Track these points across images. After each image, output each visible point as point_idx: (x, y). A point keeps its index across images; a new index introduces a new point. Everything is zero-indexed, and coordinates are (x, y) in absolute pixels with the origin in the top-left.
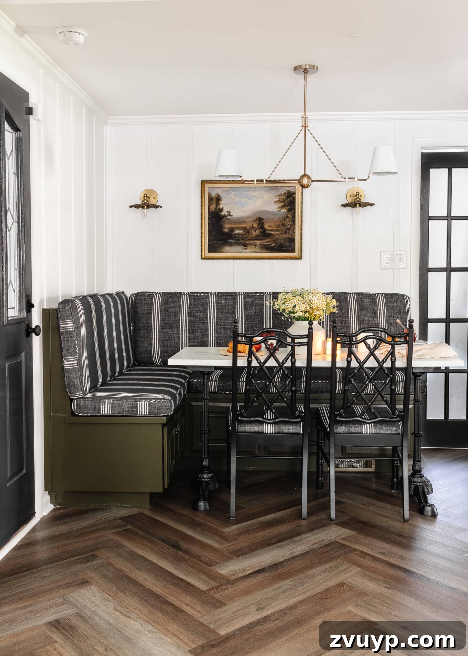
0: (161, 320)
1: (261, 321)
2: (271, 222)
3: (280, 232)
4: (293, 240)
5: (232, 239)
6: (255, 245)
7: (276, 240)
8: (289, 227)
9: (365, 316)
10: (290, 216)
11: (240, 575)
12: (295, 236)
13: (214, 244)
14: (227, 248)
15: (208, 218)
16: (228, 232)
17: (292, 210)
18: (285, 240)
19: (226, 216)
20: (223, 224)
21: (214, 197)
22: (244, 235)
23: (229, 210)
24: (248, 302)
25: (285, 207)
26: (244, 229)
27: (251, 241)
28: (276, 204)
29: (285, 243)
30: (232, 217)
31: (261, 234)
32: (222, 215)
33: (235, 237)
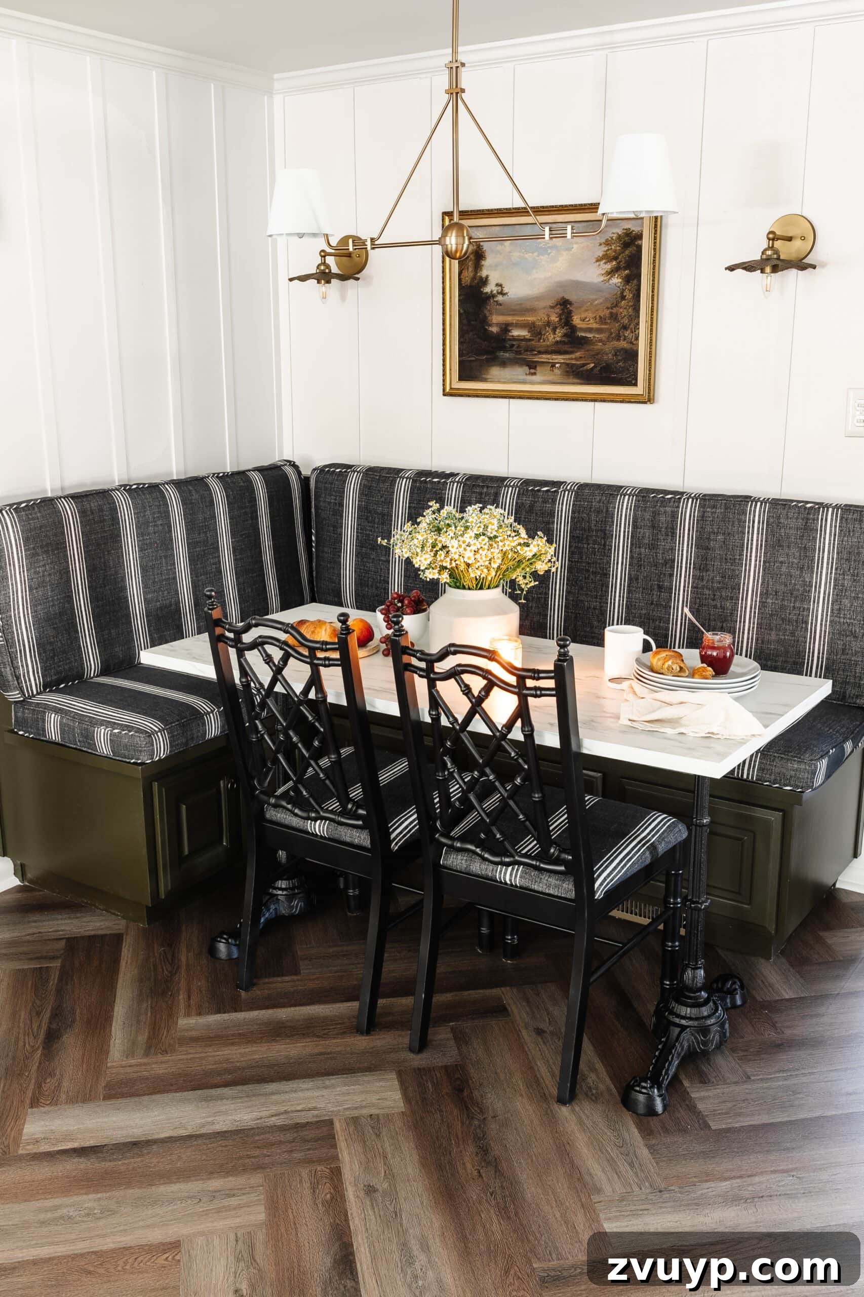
0: (357, 529)
2: (587, 310)
3: (607, 335)
4: (632, 355)
5: (504, 349)
6: (553, 365)
7: (597, 354)
8: (626, 321)
9: (781, 562)
10: (628, 295)
12: (637, 344)
13: (470, 361)
14: (495, 371)
15: (459, 300)
16: (498, 334)
17: (633, 280)
18: (616, 355)
19: (493, 296)
20: (487, 314)
21: (469, 251)
22: (530, 340)
23: (500, 282)
24: (523, 503)
25: (618, 273)
26: (531, 327)
27: (544, 356)
28: (599, 265)
29: (617, 363)
30: (506, 297)
31: (566, 340)
32: (487, 293)
33: (512, 346)
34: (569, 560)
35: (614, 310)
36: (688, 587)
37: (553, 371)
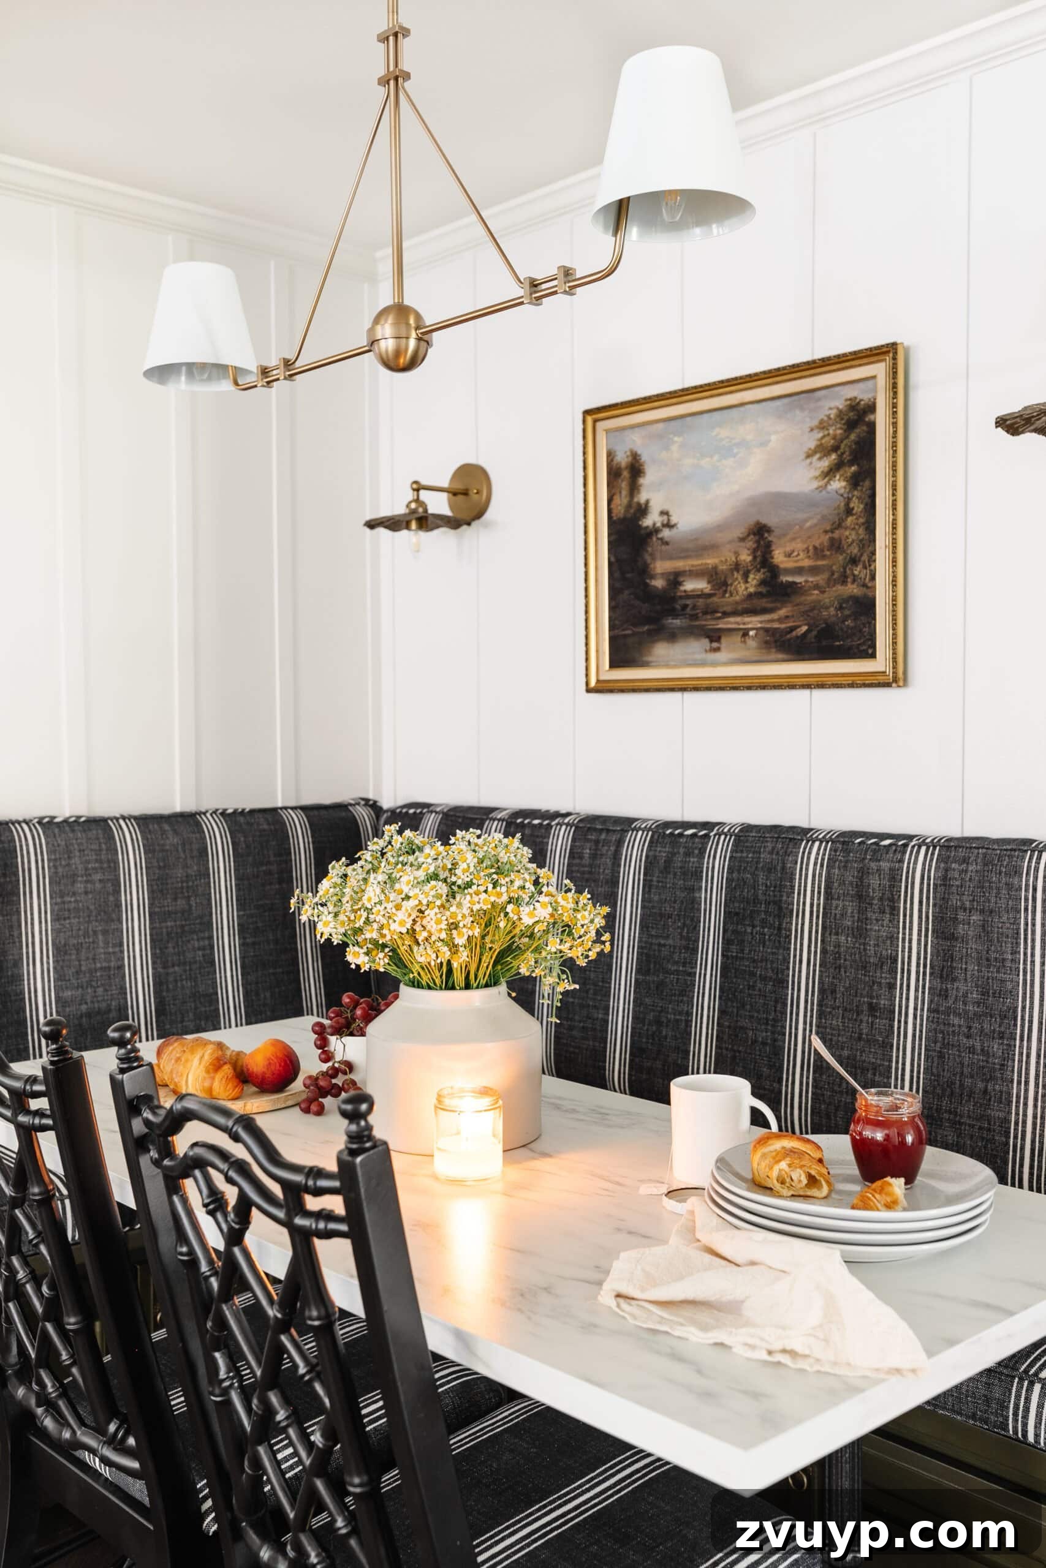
1: (688, 939)
2: (794, 539)
3: (826, 576)
4: (866, 607)
5: (673, 613)
6: (745, 634)
7: (812, 610)
8: (855, 550)
10: (857, 506)
12: (875, 587)
13: (625, 636)
14: (661, 650)
15: (610, 543)
16: (664, 590)
17: (863, 481)
18: (841, 608)
19: (657, 531)
20: (649, 560)
21: (623, 465)
22: (710, 596)
23: (666, 507)
24: (658, 857)
25: (842, 472)
26: (711, 575)
27: (732, 619)
28: (811, 463)
29: (843, 622)
30: (674, 530)
31: (763, 589)
32: (647, 527)
33: (685, 607)
34: (723, 955)
35: (836, 535)
36: (922, 1010)
37: (745, 642)
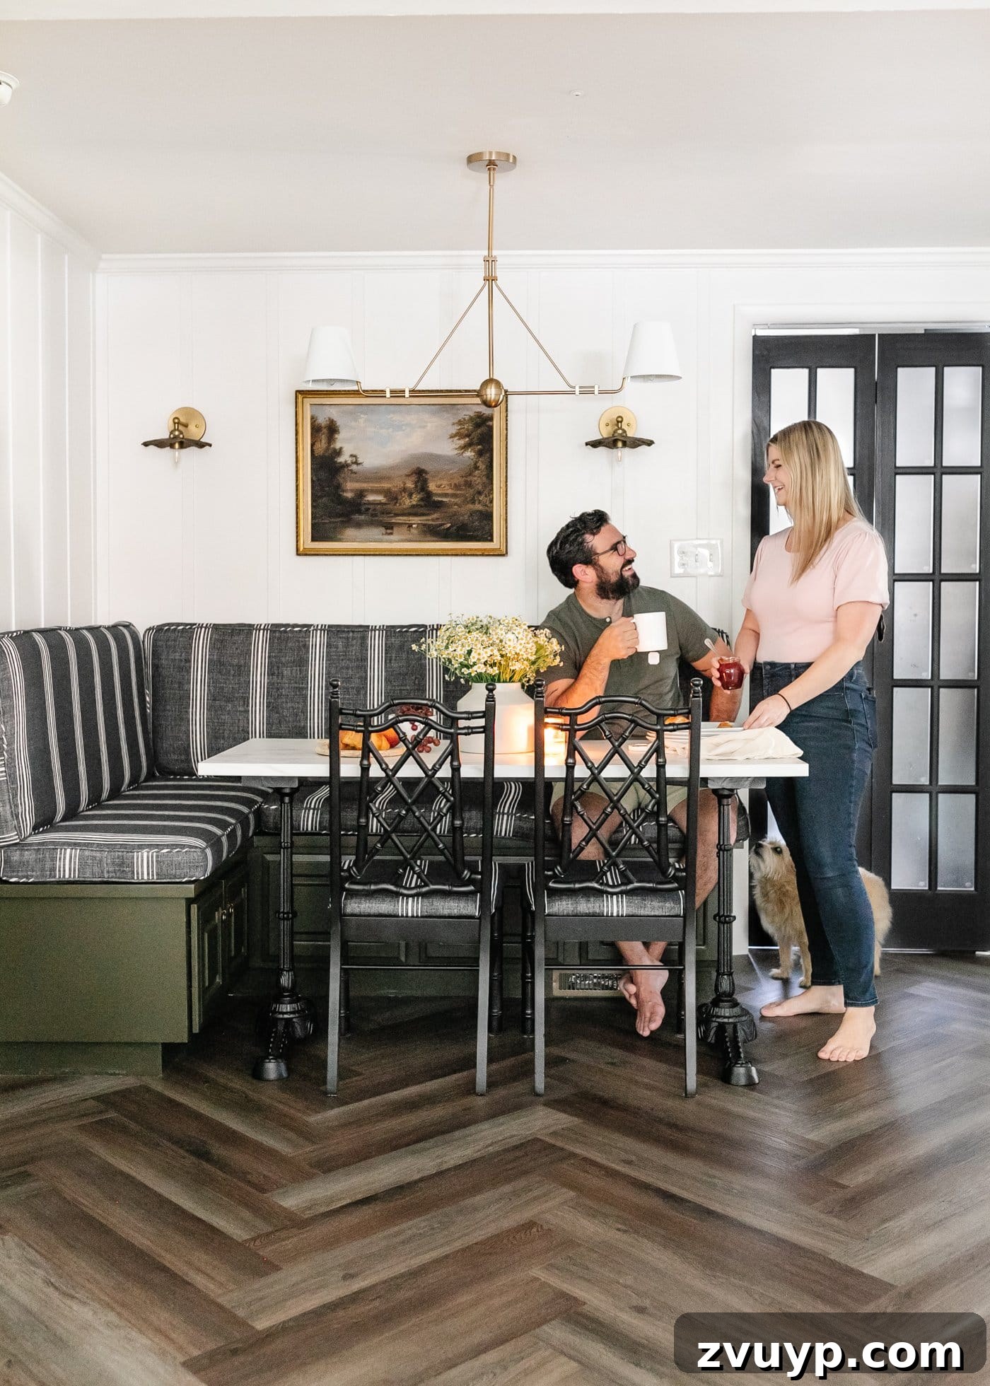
0: (209, 683)
1: (419, 684)
2: (442, 479)
3: (462, 499)
4: (488, 516)
5: (360, 512)
6: (410, 526)
7: (454, 515)
8: (480, 488)
10: (482, 466)
11: (324, 1209)
12: (492, 507)
13: (326, 523)
14: (350, 532)
15: (311, 469)
16: (352, 499)
17: (485, 453)
18: (471, 516)
19: (348, 465)
20: (341, 481)
21: (323, 425)
22: (385, 504)
23: (354, 453)
24: (392, 643)
25: (471, 448)
26: (387, 493)
27: (401, 518)
28: (453, 441)
29: (473, 523)
30: (360, 467)
31: (422, 503)
32: (340, 463)
33: (368, 509)
37: (410, 530)
